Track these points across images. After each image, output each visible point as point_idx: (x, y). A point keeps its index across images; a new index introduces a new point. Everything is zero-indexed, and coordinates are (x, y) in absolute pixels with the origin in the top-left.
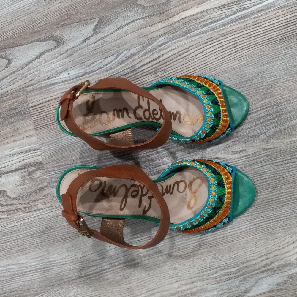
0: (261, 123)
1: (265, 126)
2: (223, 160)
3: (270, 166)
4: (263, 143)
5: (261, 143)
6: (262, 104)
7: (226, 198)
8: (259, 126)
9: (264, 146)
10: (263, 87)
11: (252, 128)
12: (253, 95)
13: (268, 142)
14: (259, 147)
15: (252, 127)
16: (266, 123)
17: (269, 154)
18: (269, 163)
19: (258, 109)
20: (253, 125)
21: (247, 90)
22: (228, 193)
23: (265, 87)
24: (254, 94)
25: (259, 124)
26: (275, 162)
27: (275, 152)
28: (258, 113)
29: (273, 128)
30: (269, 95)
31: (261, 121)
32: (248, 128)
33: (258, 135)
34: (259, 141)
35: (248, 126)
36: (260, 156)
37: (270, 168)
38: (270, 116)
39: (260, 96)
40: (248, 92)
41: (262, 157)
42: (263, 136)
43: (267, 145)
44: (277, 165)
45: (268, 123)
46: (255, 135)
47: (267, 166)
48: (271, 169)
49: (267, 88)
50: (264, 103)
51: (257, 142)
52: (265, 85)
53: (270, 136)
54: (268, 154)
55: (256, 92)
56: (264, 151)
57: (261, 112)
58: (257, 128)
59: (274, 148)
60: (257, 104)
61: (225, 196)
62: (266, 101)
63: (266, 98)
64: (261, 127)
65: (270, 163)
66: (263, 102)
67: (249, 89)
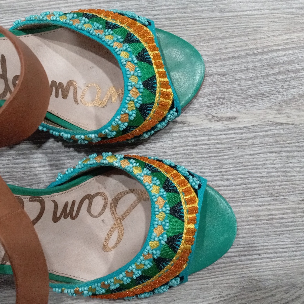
0: (274, 74)
1: (280, 80)
2: (194, 128)
3: (274, 155)
4: (272, 112)
5: (268, 110)
6: (283, 40)
7: (183, 241)
8: (269, 79)
9: (271, 117)
10: (290, 10)
11: (258, 81)
12: (271, 20)
13: (280, 112)
14: (261, 117)
15: (257, 78)
16: (284, 76)
17: (277, 134)
18: (274, 150)
19: (276, 48)
20: (260, 74)
21: (262, 8)
22: (189, 231)
23: (295, 11)
24: (273, 20)
25: (270, 75)
26: (285, 149)
27: (288, 131)
28: (274, 54)
29: (295, 87)
30: (299, 26)
31: (276, 70)
32: (251, 79)
33: (265, 95)
34: (265, 106)
35: (251, 75)
36: (261, 133)
37: (274, 160)
38: (293, 66)
39: (283, 26)
40: (263, 12)
41: (264, 137)
42: (274, 99)
43: (278, 116)
44: (288, 157)
45: (286, 76)
46: (261, 94)
47: (270, 155)
48: (275, 162)
49: (298, 14)
50: (287, 39)
51: (261, 108)
52: (295, 8)
53: (286, 100)
54: (276, 132)
55: (277, 16)
56: (270, 126)
57: (279, 53)
58: (265, 82)
59: (290, 124)
60: (275, 38)
61: (182, 237)
62: (292, 37)
63: (292, 32)
64: (274, 81)
65: (276, 149)
66: (285, 37)
67: (266, 7)
